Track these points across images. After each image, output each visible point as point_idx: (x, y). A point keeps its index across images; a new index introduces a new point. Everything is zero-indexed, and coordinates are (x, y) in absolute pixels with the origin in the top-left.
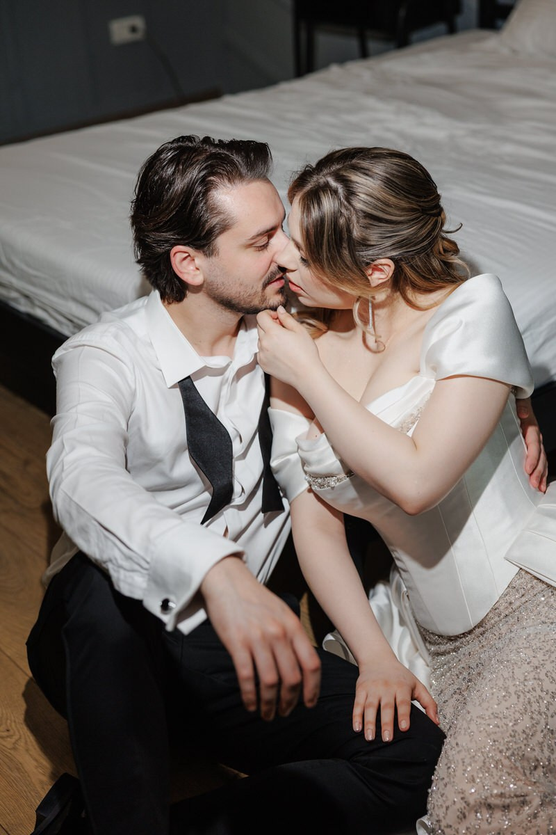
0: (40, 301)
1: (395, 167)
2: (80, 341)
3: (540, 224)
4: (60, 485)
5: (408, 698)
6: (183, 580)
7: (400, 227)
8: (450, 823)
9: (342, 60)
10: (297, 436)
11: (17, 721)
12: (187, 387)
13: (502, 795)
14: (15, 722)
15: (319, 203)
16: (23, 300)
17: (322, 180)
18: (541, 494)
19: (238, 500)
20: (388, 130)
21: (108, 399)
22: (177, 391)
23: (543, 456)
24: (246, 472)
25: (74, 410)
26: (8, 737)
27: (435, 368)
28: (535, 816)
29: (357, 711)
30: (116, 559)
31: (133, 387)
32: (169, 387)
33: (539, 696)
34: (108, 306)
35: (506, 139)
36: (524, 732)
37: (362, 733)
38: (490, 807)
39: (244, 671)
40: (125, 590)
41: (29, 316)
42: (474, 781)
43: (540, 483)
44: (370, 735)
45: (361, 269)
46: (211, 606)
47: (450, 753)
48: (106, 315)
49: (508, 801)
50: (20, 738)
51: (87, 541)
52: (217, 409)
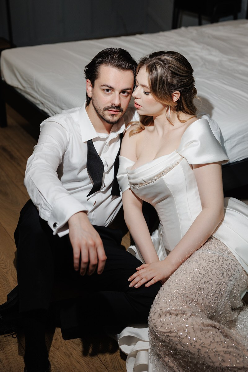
0: (47, 106)
2: (51, 119)
8: (155, 318)
10: (127, 167)
11: (10, 263)
12: (90, 143)
13: (176, 310)
14: (9, 263)
15: (156, 69)
16: (41, 105)
17: (154, 61)
20: (197, 55)
21: (56, 143)
22: (86, 145)
25: (42, 145)
26: (5, 268)
30: (41, 204)
31: (68, 140)
32: (83, 142)
33: (198, 275)
35: (242, 64)
38: (170, 314)
39: (76, 255)
40: (42, 216)
41: (43, 111)
42: (166, 303)
46: (70, 229)
49: (178, 312)
50: (10, 269)
51: (33, 195)
52: (100, 154)
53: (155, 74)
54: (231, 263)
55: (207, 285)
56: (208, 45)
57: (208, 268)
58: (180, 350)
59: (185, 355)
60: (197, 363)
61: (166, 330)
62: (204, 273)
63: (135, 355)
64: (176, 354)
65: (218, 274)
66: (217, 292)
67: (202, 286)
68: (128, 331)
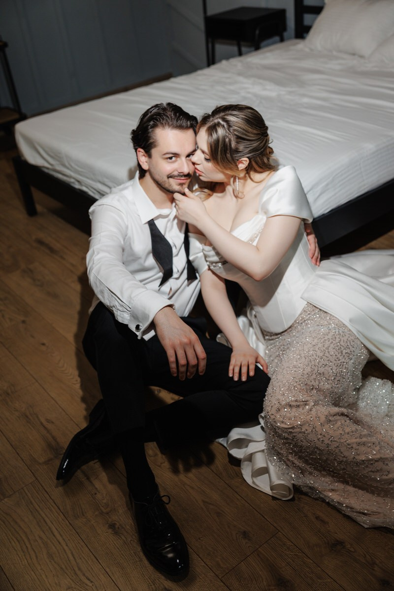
1: (250, 114)
3: (319, 138)
4: (92, 269)
5: (254, 361)
6: (146, 316)
7: (252, 142)
8: (273, 413)
9: (228, 57)
12: (151, 224)
13: (296, 401)
15: (216, 132)
16: (77, 183)
17: (216, 121)
18: (317, 266)
19: (175, 275)
20: (249, 93)
21: (115, 230)
22: (147, 226)
23: (317, 249)
24: (179, 262)
25: (99, 235)
27: (266, 212)
28: (311, 410)
29: (231, 368)
30: (116, 306)
31: (127, 224)
32: (144, 223)
33: (315, 358)
34: (115, 185)
35: (304, 95)
36: (307, 374)
37: (233, 377)
38: (291, 406)
39: (172, 359)
40: (120, 320)
42: (284, 395)
43: (316, 262)
44: (236, 379)
45: (234, 162)
46: (158, 329)
47: (274, 383)
48: (113, 190)
49: (299, 404)
51: (103, 297)
52: (165, 233)
53: (215, 136)
54: (349, 339)
55: (326, 368)
56: (260, 77)
57: (324, 349)
58: (306, 447)
59: (312, 452)
60: (327, 459)
61: (288, 425)
62: (321, 355)
63: (250, 458)
64: (301, 451)
65: (337, 353)
66: (338, 375)
67: (321, 370)
68: (236, 433)
